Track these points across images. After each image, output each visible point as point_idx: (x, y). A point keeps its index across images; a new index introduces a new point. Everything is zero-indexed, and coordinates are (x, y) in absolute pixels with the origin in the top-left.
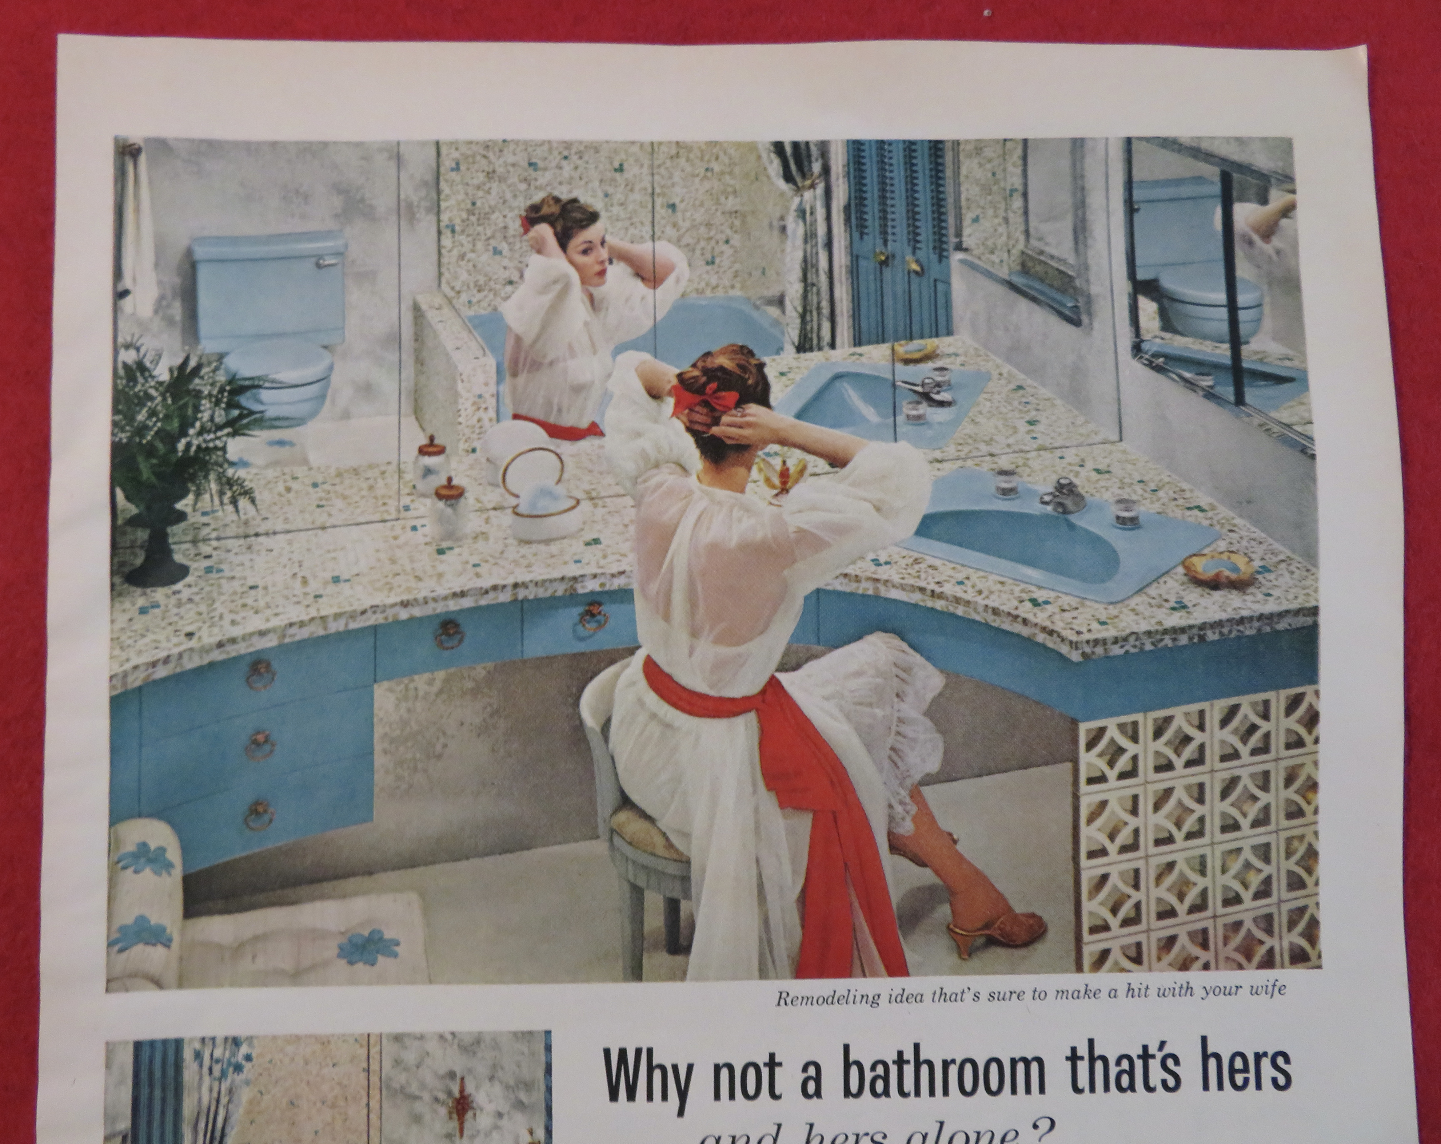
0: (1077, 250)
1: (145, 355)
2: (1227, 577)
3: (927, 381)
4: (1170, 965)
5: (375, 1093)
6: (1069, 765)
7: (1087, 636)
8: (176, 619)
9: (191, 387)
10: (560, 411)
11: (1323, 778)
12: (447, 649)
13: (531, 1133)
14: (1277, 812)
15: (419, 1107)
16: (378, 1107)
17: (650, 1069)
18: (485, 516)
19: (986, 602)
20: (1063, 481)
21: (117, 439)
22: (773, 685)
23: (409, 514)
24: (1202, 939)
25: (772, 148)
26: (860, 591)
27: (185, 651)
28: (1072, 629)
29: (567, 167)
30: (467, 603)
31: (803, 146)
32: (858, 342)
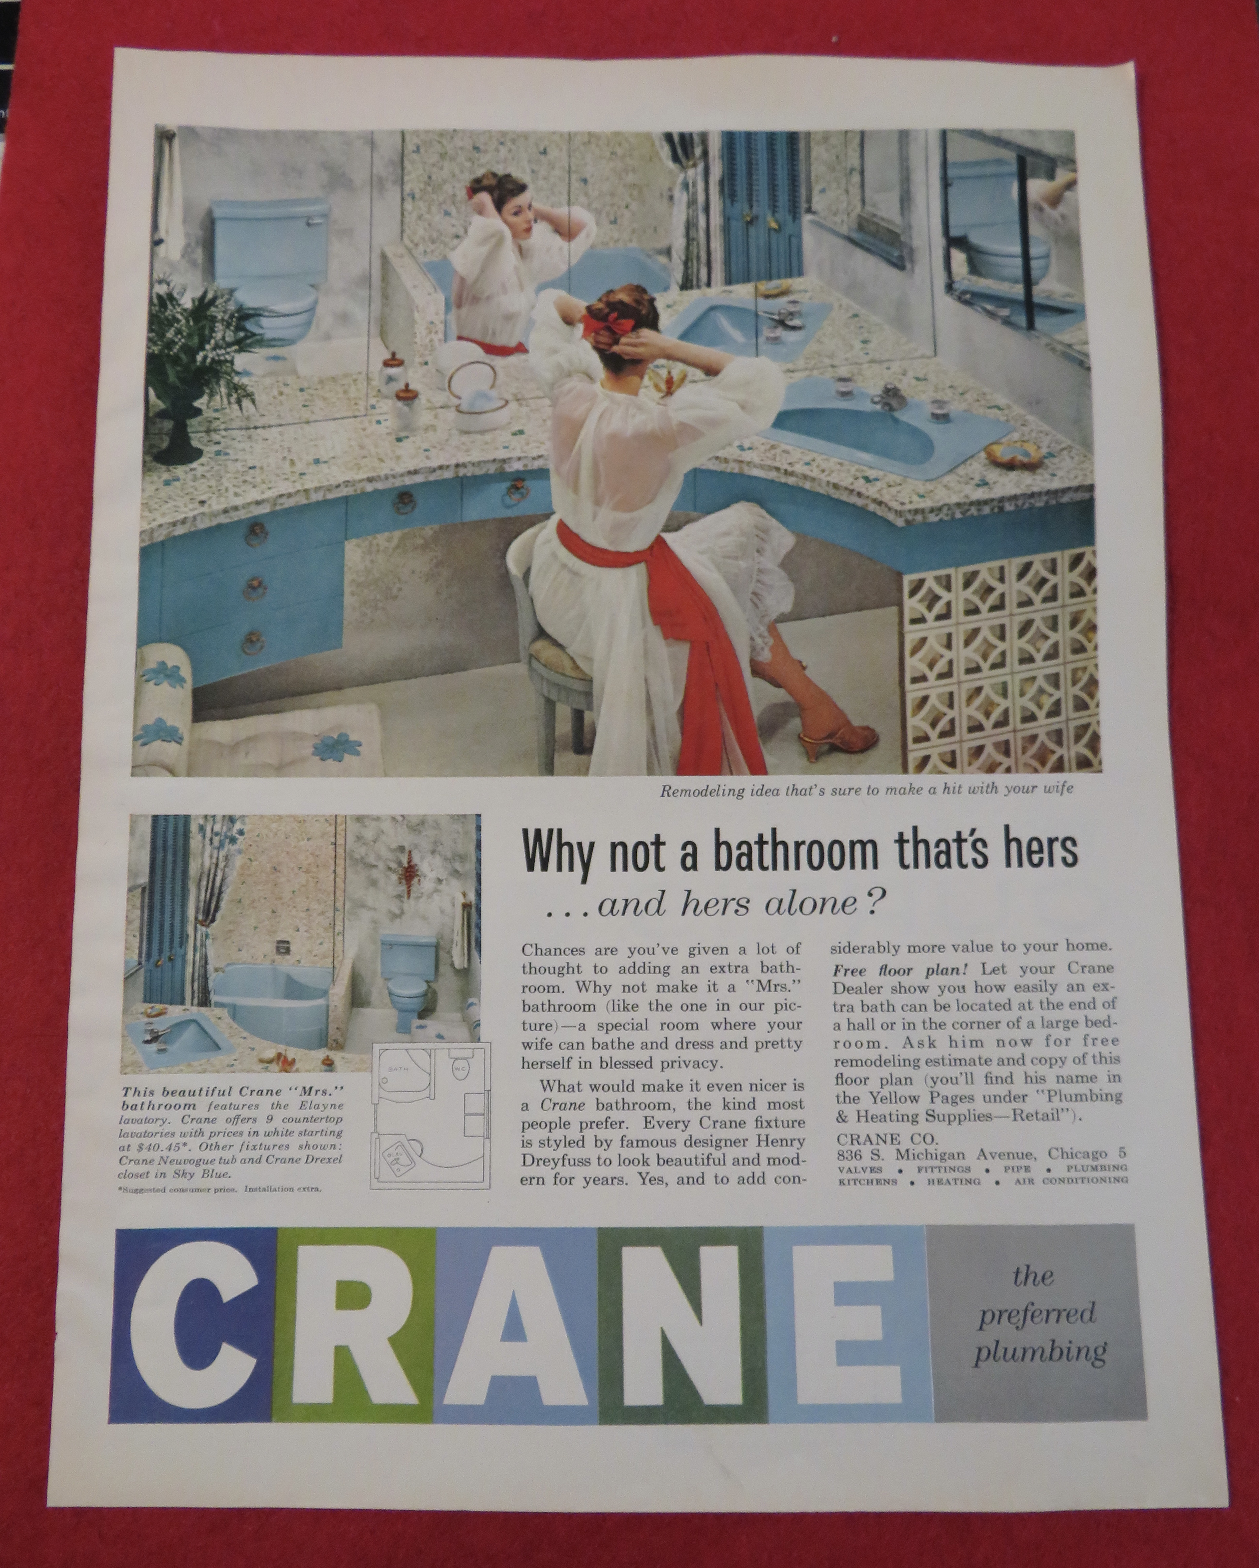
0: (902, 213)
1: (173, 289)
2: (1020, 461)
3: (783, 311)
4: (979, 768)
5: (341, 862)
6: (895, 609)
7: (908, 507)
8: (191, 490)
9: (208, 313)
10: (494, 333)
11: (1101, 621)
12: (403, 514)
13: (464, 895)
14: (1065, 649)
15: (375, 873)
16: (343, 873)
17: (560, 845)
18: (434, 412)
19: (829, 479)
20: (889, 387)
21: (151, 351)
22: (659, 542)
23: (374, 411)
24: (1005, 748)
25: (663, 137)
26: (728, 470)
27: (198, 514)
28: (897, 501)
29: (503, 151)
30: (419, 479)
31: (687, 137)
32: (729, 281)
